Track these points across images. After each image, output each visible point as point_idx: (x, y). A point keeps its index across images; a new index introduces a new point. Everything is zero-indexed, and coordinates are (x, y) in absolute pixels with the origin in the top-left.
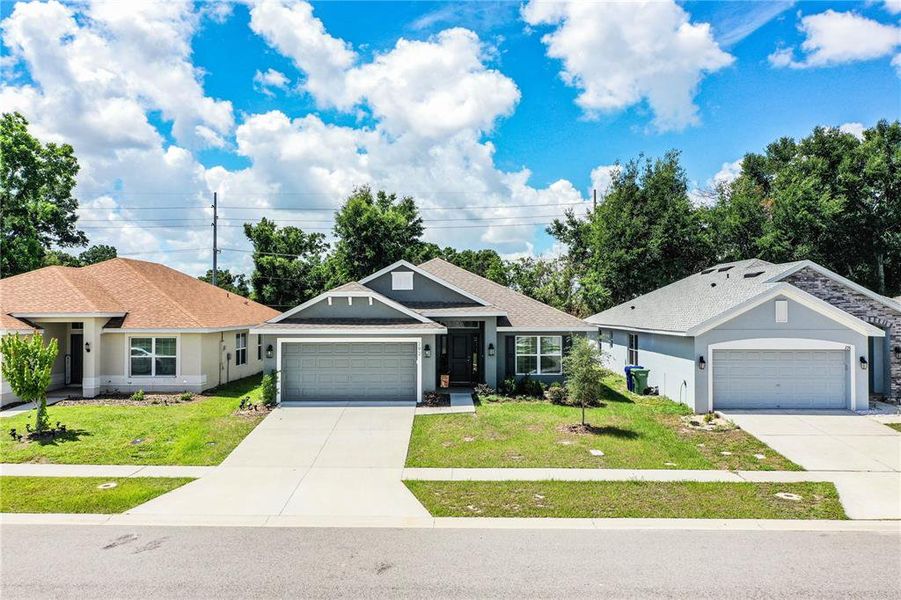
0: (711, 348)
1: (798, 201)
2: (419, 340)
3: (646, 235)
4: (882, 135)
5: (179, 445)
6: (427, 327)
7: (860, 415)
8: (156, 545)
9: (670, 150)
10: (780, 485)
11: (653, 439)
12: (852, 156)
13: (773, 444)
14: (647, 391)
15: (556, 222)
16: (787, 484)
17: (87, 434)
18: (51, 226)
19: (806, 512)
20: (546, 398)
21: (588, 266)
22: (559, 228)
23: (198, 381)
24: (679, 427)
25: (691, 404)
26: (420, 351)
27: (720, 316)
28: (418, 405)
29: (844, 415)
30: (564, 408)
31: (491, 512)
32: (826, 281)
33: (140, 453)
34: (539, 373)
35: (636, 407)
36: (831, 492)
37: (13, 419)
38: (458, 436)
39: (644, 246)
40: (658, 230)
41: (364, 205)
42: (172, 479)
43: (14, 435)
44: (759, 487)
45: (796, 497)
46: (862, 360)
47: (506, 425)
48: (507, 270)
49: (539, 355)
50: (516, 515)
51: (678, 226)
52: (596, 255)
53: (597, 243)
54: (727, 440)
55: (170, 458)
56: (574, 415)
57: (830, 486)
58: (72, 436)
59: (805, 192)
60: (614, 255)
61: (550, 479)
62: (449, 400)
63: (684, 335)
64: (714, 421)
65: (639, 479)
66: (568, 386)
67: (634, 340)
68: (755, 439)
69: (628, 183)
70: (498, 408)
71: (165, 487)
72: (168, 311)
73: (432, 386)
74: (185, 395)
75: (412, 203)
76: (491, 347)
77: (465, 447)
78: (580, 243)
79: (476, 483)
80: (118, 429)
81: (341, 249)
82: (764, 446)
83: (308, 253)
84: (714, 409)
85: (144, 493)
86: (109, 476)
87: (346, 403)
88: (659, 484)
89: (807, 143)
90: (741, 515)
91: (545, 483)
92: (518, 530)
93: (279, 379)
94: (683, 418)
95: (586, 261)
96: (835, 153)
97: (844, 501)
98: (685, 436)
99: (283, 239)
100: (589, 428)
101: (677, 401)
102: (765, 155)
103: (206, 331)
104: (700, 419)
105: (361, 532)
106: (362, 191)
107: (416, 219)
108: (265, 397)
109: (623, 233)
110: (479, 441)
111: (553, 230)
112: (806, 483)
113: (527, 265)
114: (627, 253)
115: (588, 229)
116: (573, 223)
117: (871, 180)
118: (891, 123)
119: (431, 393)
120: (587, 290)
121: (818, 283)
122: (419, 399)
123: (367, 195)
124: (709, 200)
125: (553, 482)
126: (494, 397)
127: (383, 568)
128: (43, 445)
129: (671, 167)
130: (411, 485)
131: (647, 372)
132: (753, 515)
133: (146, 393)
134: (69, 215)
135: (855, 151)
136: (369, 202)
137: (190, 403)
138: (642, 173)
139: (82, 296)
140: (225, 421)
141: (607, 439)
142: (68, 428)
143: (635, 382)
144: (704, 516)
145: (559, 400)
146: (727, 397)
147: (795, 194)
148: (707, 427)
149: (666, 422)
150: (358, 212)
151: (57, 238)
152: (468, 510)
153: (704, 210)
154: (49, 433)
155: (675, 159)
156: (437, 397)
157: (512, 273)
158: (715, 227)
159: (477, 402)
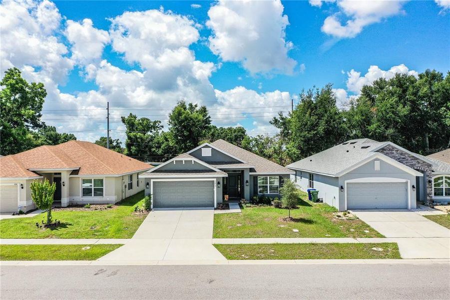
0: (346, 182)
1: (388, 109)
2: (215, 180)
3: (317, 125)
4: (427, 76)
5: (112, 229)
6: (218, 174)
7: (412, 211)
8: (115, 273)
9: (328, 84)
10: (374, 244)
11: (321, 224)
12: (413, 87)
13: (373, 226)
14: (318, 201)
15: (275, 118)
16: (377, 244)
17: (70, 225)
18: (29, 120)
19: (385, 256)
20: (272, 205)
21: (290, 139)
22: (276, 121)
23: (113, 198)
24: (332, 218)
25: (337, 207)
26: (215, 185)
27: (350, 168)
28: (215, 209)
29: (405, 211)
30: (281, 210)
31: (252, 257)
32: (397, 151)
33: (96, 233)
34: (269, 193)
35: (313, 208)
36: (395, 246)
37: (34, 218)
38: (234, 224)
39: (317, 130)
40: (322, 122)
41: (183, 110)
42: (113, 245)
43: (38, 225)
44: (365, 245)
45: (380, 249)
46: (413, 187)
47: (256, 218)
48: (251, 141)
49: (268, 185)
50: (262, 259)
51: (332, 121)
52: (293, 134)
53: (294, 129)
54: (353, 224)
55: (109, 235)
56: (285, 213)
57: (395, 244)
58: (64, 226)
59: (391, 105)
60: (302, 134)
61: (276, 243)
62: (229, 206)
63: (334, 176)
64: (348, 215)
65: (314, 242)
66: (283, 201)
67: (311, 177)
68: (365, 223)
69: (308, 99)
70: (251, 210)
71: (111, 249)
72: (99, 166)
73: (221, 200)
74: (109, 205)
75: (205, 109)
76: (247, 182)
77: (238, 229)
78: (286, 128)
79: (244, 245)
80: (83, 222)
81: (172, 131)
82: (369, 226)
83: (153, 130)
84: (348, 209)
85: (103, 251)
86: (86, 244)
87: (183, 208)
88: (322, 244)
89: (392, 80)
90: (357, 258)
91: (274, 244)
92: (264, 265)
93: (152, 198)
94: (334, 214)
95: (289, 137)
96: (405, 86)
97: (400, 251)
98: (334, 222)
99: (141, 124)
100: (292, 219)
101: (331, 205)
102: (372, 86)
103: (117, 176)
104: (341, 214)
105: (199, 266)
106: (181, 103)
107: (207, 117)
108: (146, 206)
109: (306, 124)
110: (244, 226)
111: (273, 122)
112: (385, 243)
113: (261, 139)
114: (308, 133)
115: (290, 121)
116: (282, 119)
117: (422, 98)
118: (431, 70)
119: (221, 204)
120: (289, 151)
121: (394, 152)
122: (215, 206)
123: (184, 105)
124: (346, 107)
125: (278, 244)
126: (249, 205)
127: (211, 282)
128: (52, 230)
129: (328, 91)
130: (216, 246)
131: (318, 192)
132: (362, 257)
133: (91, 204)
134: (37, 114)
135: (415, 84)
136: (185, 109)
137: (111, 209)
138: (315, 95)
139: (60, 160)
140: (130, 217)
141: (300, 224)
142: (61, 222)
143: (312, 197)
144: (341, 258)
145: (278, 206)
146: (353, 204)
147: (386, 105)
148: (344, 218)
149: (326, 216)
150: (180, 114)
151: (31, 125)
152: (242, 257)
153: (345, 112)
154: (53, 224)
155: (330, 88)
156: (224, 206)
157: (254, 142)
158: (349, 120)
159: (241, 207)
